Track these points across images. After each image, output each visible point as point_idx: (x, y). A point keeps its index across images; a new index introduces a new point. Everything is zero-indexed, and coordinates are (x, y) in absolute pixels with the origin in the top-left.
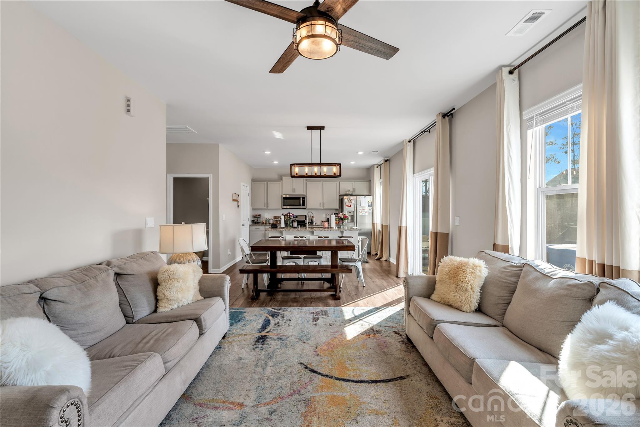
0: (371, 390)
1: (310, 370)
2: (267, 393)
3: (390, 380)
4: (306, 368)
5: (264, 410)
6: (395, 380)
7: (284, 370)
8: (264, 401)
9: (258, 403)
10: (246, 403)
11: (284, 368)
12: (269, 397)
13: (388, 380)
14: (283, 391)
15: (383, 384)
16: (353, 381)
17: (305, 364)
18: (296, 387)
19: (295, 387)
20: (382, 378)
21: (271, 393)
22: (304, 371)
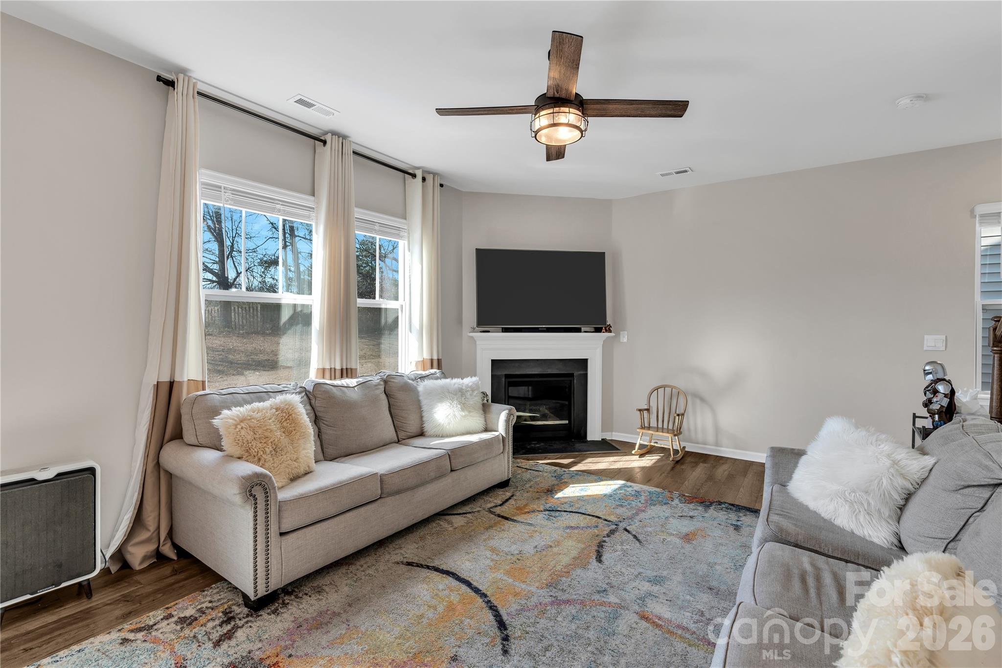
0: (464, 568)
1: (506, 629)
2: (599, 619)
3: (427, 567)
4: (506, 639)
5: (612, 599)
6: (422, 565)
7: (548, 654)
8: (610, 610)
9: (618, 610)
10: (636, 618)
11: (544, 659)
12: (600, 613)
14: (574, 612)
15: (442, 567)
16: (469, 585)
17: (501, 646)
18: (552, 611)
19: (554, 611)
21: (594, 616)
22: (515, 632)
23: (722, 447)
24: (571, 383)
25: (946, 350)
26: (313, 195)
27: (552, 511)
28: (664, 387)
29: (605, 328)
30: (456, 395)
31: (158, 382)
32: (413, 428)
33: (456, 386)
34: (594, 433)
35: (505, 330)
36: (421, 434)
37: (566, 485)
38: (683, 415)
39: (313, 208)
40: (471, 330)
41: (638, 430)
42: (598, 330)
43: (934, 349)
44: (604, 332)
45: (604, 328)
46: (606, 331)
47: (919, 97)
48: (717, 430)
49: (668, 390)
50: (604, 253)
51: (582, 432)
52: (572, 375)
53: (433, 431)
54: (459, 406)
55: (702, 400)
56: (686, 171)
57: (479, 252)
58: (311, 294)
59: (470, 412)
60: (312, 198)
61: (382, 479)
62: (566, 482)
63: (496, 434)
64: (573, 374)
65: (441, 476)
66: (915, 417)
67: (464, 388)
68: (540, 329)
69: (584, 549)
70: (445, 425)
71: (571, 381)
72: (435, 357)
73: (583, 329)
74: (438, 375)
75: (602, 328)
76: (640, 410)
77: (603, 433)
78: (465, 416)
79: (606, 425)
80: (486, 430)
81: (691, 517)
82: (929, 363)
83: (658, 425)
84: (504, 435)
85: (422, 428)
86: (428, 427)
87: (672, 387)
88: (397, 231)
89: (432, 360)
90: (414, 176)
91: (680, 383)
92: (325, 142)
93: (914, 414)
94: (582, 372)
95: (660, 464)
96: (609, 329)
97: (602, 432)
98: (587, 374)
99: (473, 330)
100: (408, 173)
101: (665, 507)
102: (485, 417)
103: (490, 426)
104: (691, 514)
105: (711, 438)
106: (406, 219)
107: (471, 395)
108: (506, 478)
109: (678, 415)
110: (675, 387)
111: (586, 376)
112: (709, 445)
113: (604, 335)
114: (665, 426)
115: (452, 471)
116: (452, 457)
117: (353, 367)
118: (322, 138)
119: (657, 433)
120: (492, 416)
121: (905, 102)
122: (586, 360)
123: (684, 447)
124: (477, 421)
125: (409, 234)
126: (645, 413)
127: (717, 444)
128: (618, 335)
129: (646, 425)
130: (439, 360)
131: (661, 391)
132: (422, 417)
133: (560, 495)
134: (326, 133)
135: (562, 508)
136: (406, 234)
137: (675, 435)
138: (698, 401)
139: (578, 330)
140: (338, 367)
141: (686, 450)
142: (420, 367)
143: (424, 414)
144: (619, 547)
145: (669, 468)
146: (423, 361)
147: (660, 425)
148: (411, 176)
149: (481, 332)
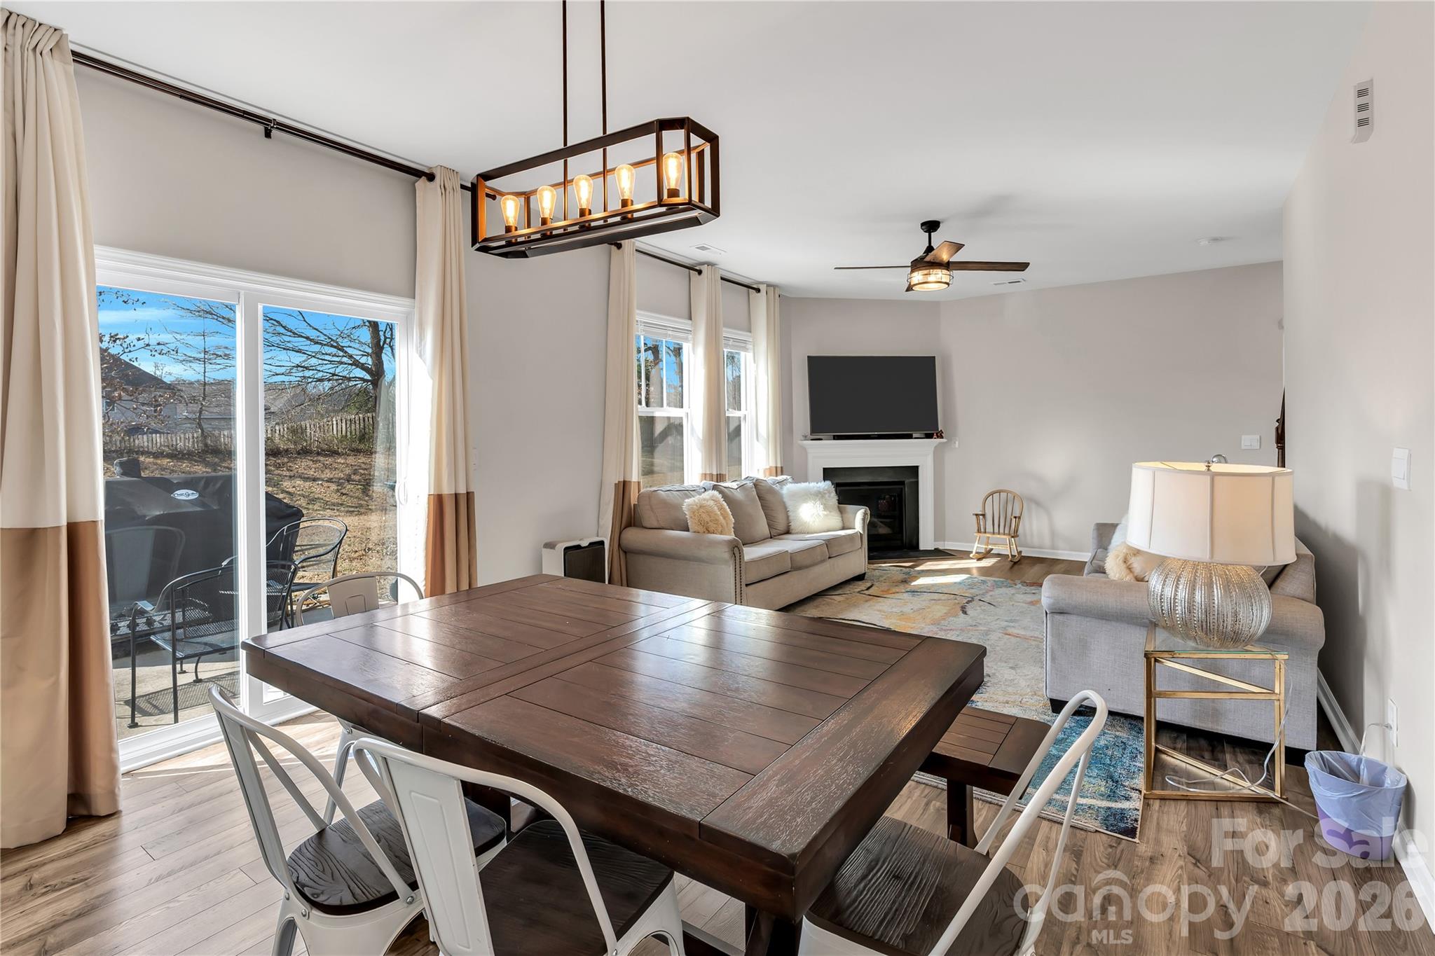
8: (982, 632)
12: (975, 633)
14: (957, 633)
19: (943, 633)
23: (1058, 549)
24: (902, 491)
25: (1260, 447)
26: (691, 319)
27: (914, 592)
28: (999, 492)
29: (937, 434)
30: (817, 496)
31: (616, 482)
32: (781, 527)
33: (815, 489)
34: (926, 542)
35: (836, 438)
36: (788, 532)
37: (916, 578)
38: (1019, 518)
39: (691, 331)
40: (802, 438)
41: (976, 534)
42: (929, 436)
43: (1250, 448)
44: (935, 438)
45: (935, 434)
46: (938, 437)
47: (1216, 239)
48: (1053, 534)
49: (1003, 495)
50: (934, 357)
51: (914, 542)
52: (902, 483)
53: (800, 528)
54: (822, 506)
55: (1038, 504)
56: (1019, 282)
57: (813, 361)
58: (682, 407)
59: (830, 512)
60: (690, 322)
61: (792, 555)
62: (915, 577)
63: (856, 531)
64: (904, 482)
65: (823, 561)
67: (821, 490)
68: (872, 436)
69: (950, 610)
70: (811, 523)
71: (902, 489)
72: (779, 465)
73: (914, 435)
74: (790, 480)
75: (933, 434)
76: (976, 515)
77: (937, 543)
78: (826, 515)
79: (939, 534)
80: (843, 528)
81: (1034, 593)
82: (1214, 457)
83: (994, 529)
84: (862, 532)
85: (789, 526)
86: (793, 525)
87: (1007, 492)
88: (743, 345)
89: (776, 467)
90: (758, 290)
91: (1015, 487)
92: (700, 272)
94: (913, 480)
95: (998, 565)
96: (941, 435)
97: (935, 541)
98: (918, 482)
99: (805, 438)
100: (752, 288)
101: (1010, 589)
102: (842, 517)
103: (847, 525)
104: (1034, 592)
105: (1047, 542)
106: (750, 332)
107: (829, 497)
108: (863, 572)
109: (1015, 517)
110: (1011, 492)
111: (917, 483)
113: (935, 442)
114: (1002, 531)
115: (829, 558)
116: (829, 546)
117: (724, 473)
118: (697, 268)
119: (994, 536)
120: (848, 516)
121: (1204, 243)
122: (917, 467)
123: (1021, 552)
124: (835, 520)
125: (754, 346)
126: (981, 517)
127: (1053, 547)
128: (950, 440)
129: (982, 530)
130: (782, 467)
131: (996, 496)
132: (788, 517)
133: (913, 584)
134: (703, 264)
135: (922, 590)
136: (751, 346)
137: (1013, 537)
138: (1033, 506)
139: (909, 437)
140: (715, 473)
141: (1023, 555)
142: (767, 474)
143: (790, 514)
144: (978, 608)
145: (1009, 567)
146: (770, 469)
147: (996, 529)
148: (754, 291)
149: (812, 440)
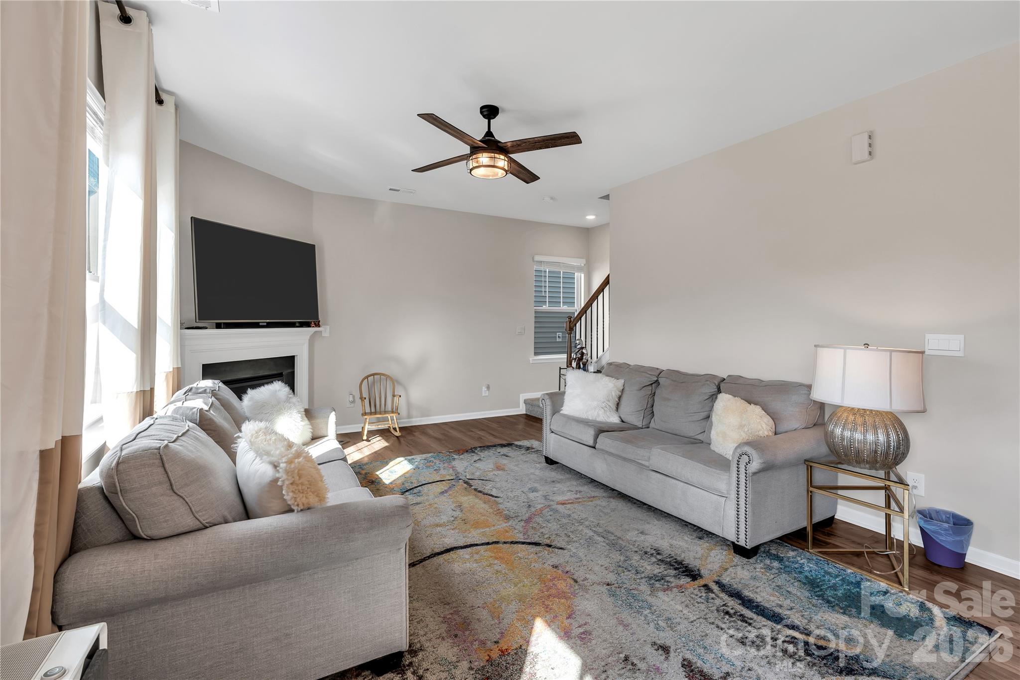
0: (449, 542)
3: (429, 557)
6: (422, 559)
13: (432, 557)
15: (437, 551)
16: (477, 545)
20: (440, 559)
28: (373, 375)
29: (315, 322)
31: (62, 437)
35: (218, 326)
38: (399, 396)
44: (313, 327)
45: (313, 323)
46: (315, 325)
50: (315, 245)
64: (282, 374)
66: (560, 369)
68: (261, 324)
73: (297, 324)
75: (311, 322)
80: (313, 438)
83: (371, 410)
87: (380, 374)
89: (178, 368)
90: (159, 101)
93: (560, 368)
94: (289, 371)
96: (319, 324)
98: (294, 371)
103: (316, 433)
109: (396, 396)
110: (383, 374)
111: (293, 374)
112: (403, 419)
113: (312, 331)
119: (381, 416)
120: (317, 421)
122: (294, 357)
127: (409, 417)
129: (366, 412)
131: (370, 379)
137: (395, 414)
139: (293, 325)
146: (173, 371)
147: (373, 410)
